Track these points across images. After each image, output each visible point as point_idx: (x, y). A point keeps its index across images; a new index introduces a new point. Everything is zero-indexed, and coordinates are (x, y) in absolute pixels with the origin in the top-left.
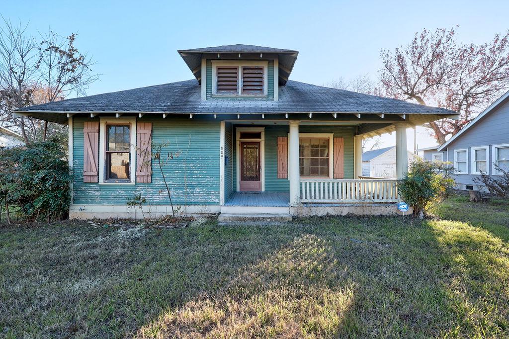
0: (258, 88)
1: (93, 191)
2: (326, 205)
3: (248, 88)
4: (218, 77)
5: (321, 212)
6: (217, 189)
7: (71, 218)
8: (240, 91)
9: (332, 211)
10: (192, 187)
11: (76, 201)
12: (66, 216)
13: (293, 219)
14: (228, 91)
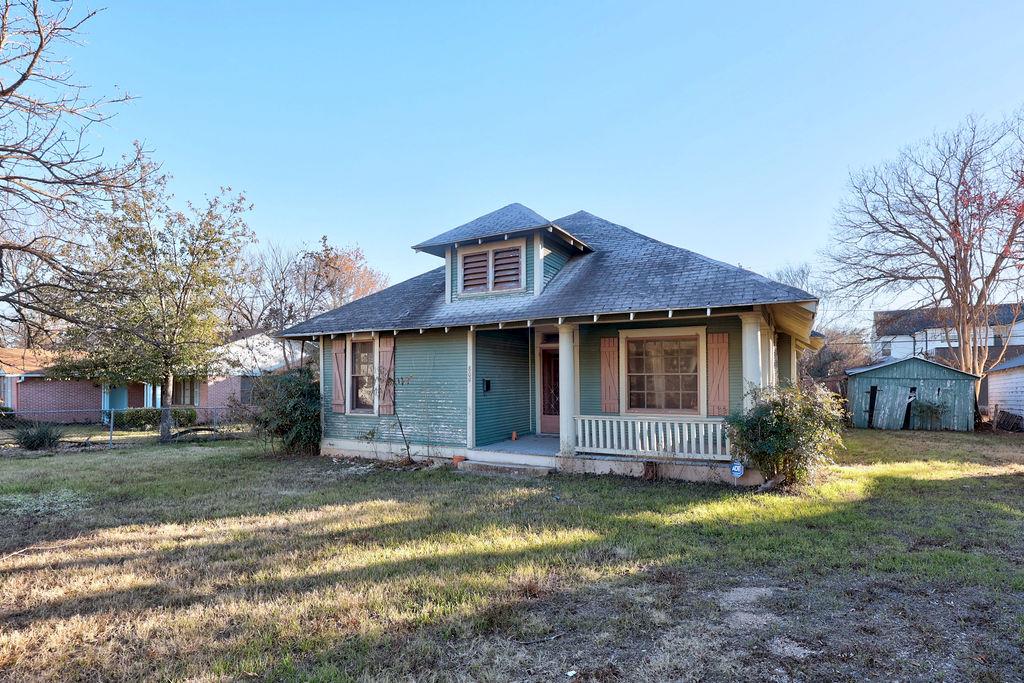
0: (514, 278)
1: (341, 424)
2: (608, 458)
3: (502, 279)
4: (465, 269)
5: (602, 467)
6: (464, 426)
7: (322, 453)
8: (490, 285)
9: (619, 469)
10: (437, 422)
11: (327, 435)
12: (317, 451)
13: (550, 473)
14: (474, 288)
